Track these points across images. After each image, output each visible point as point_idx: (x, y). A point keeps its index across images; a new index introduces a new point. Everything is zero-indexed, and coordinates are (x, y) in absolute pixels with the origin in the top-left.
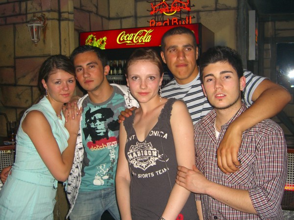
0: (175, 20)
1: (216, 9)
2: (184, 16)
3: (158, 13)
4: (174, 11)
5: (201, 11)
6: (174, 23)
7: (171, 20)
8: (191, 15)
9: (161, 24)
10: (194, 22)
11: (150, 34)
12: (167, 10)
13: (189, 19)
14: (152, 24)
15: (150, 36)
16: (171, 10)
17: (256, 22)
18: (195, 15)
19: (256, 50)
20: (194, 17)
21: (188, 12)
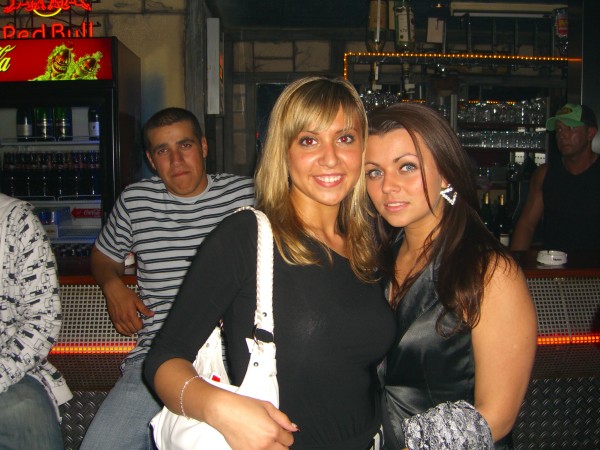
0: (58, 28)
1: (144, 12)
2: (77, 21)
3: (22, 12)
4: (55, 10)
5: (112, 13)
6: (56, 34)
7: (51, 28)
8: (93, 20)
9: (27, 35)
10: (97, 35)
11: (8, 55)
12: (40, 5)
13: (87, 27)
14: (7, 33)
15: (9, 59)
16: (50, 7)
17: (221, 40)
18: (100, 19)
19: (221, 95)
20: (98, 25)
21: (87, 14)
